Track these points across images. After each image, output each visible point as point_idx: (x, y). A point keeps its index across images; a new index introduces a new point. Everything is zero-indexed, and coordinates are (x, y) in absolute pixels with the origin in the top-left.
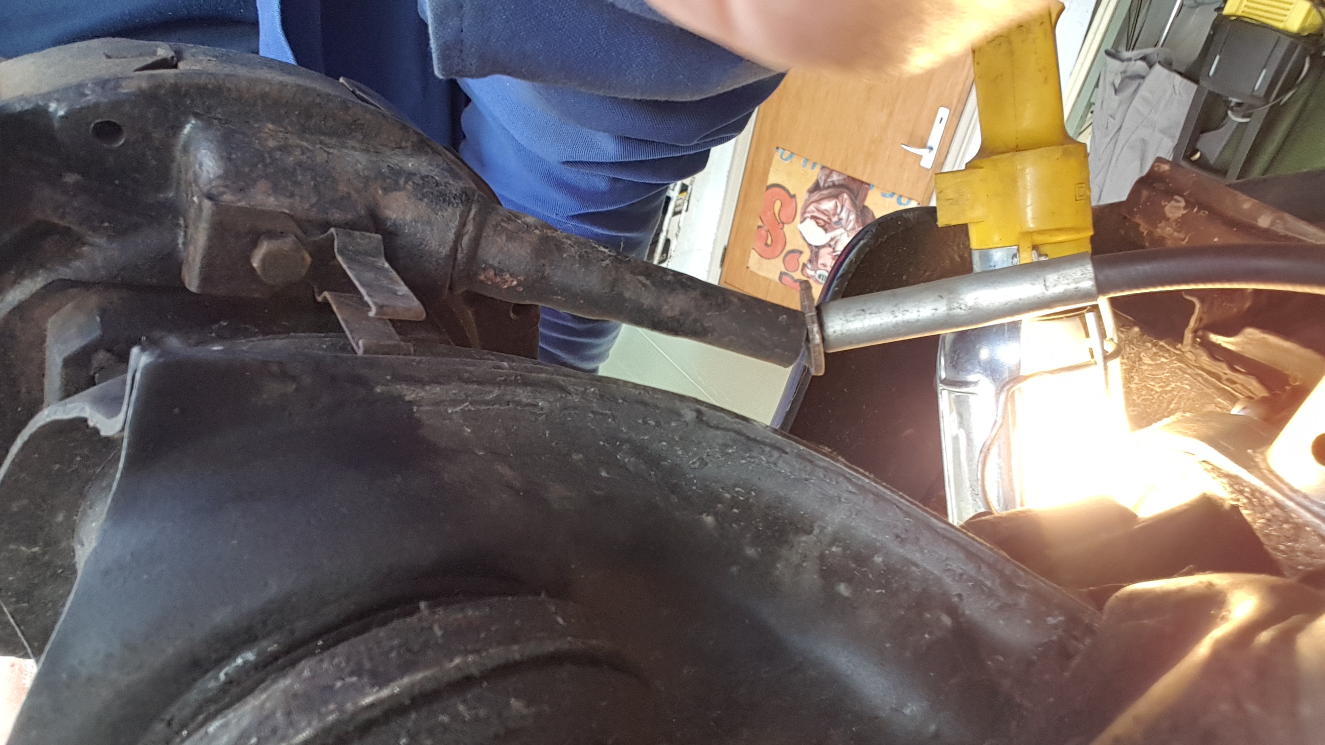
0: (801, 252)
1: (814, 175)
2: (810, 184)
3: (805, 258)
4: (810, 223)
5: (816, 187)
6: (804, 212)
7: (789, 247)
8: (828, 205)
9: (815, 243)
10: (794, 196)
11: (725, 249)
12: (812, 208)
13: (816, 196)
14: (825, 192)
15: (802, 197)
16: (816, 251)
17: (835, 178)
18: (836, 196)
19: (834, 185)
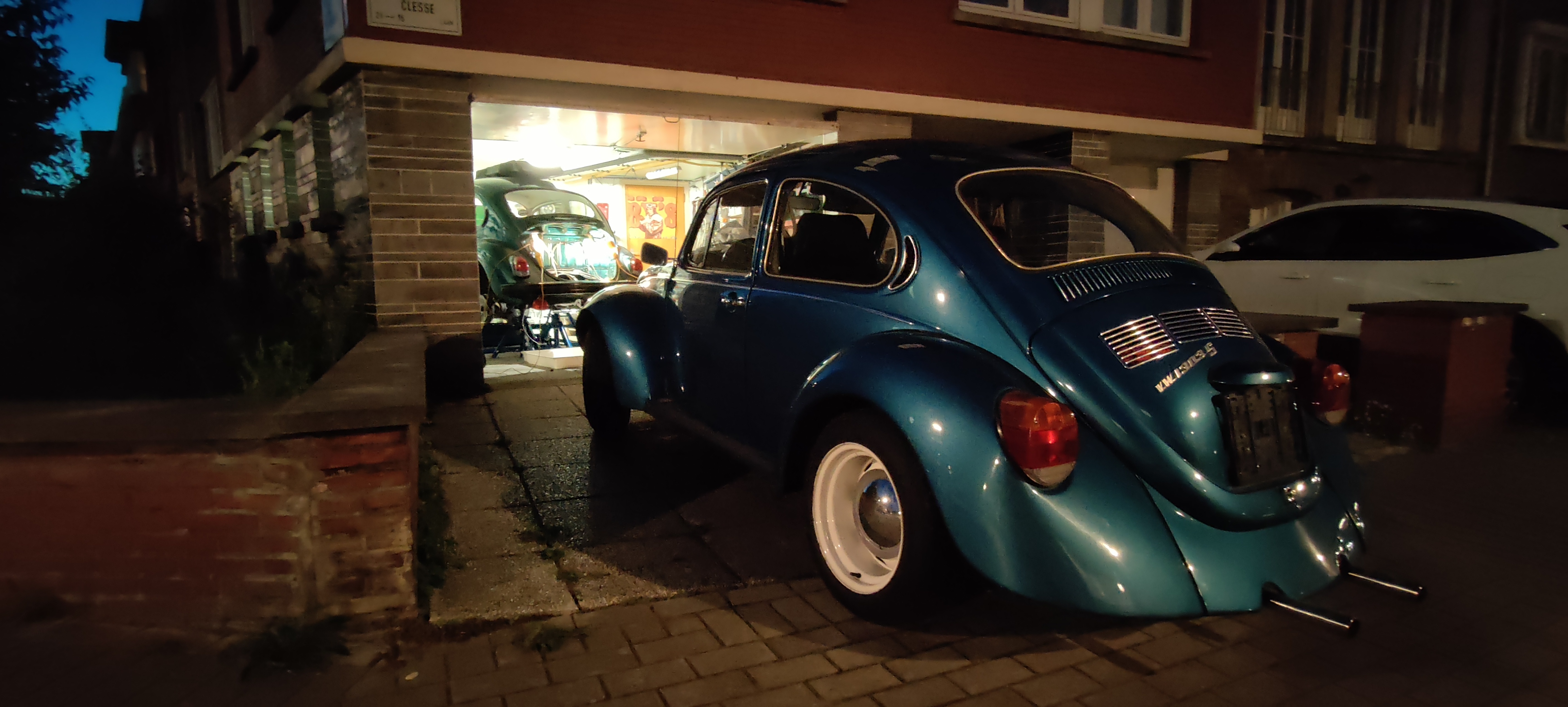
0: (660, 210)
1: (663, 235)
2: (663, 232)
3: (657, 209)
4: (659, 220)
5: (661, 232)
6: (662, 223)
7: (664, 210)
8: (656, 228)
9: (656, 215)
10: (667, 226)
11: (684, 201)
12: (660, 225)
13: (660, 230)
14: (658, 231)
15: (665, 228)
16: (655, 212)
17: (656, 237)
18: (654, 231)
19: (655, 235)
